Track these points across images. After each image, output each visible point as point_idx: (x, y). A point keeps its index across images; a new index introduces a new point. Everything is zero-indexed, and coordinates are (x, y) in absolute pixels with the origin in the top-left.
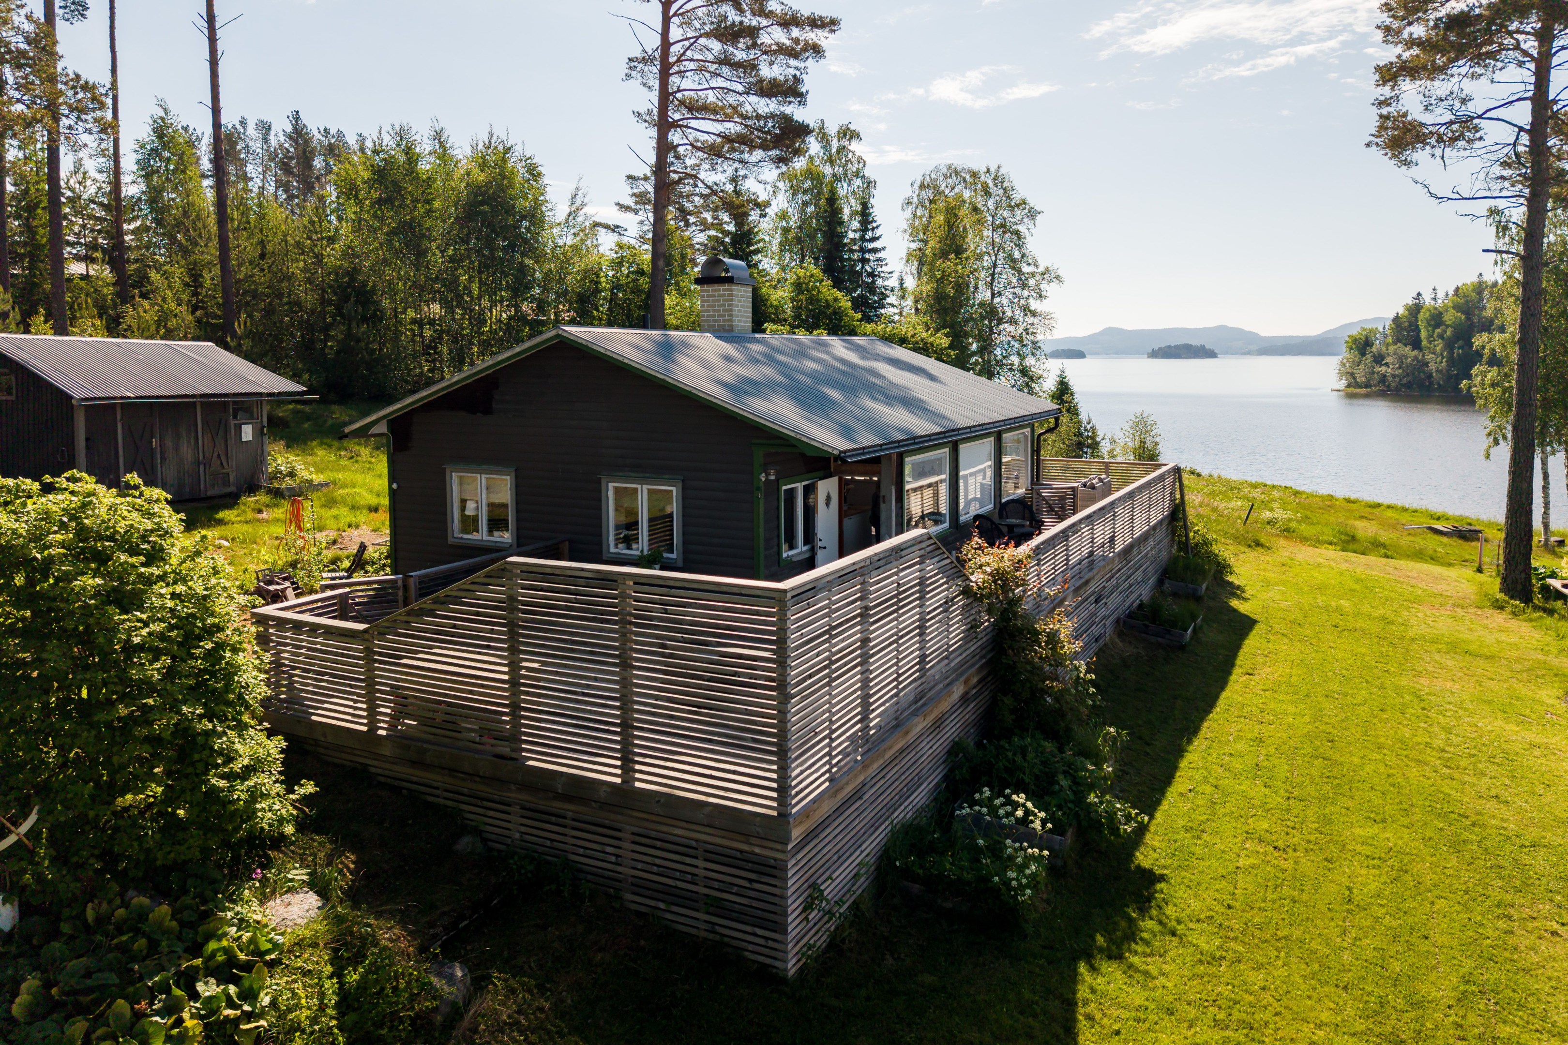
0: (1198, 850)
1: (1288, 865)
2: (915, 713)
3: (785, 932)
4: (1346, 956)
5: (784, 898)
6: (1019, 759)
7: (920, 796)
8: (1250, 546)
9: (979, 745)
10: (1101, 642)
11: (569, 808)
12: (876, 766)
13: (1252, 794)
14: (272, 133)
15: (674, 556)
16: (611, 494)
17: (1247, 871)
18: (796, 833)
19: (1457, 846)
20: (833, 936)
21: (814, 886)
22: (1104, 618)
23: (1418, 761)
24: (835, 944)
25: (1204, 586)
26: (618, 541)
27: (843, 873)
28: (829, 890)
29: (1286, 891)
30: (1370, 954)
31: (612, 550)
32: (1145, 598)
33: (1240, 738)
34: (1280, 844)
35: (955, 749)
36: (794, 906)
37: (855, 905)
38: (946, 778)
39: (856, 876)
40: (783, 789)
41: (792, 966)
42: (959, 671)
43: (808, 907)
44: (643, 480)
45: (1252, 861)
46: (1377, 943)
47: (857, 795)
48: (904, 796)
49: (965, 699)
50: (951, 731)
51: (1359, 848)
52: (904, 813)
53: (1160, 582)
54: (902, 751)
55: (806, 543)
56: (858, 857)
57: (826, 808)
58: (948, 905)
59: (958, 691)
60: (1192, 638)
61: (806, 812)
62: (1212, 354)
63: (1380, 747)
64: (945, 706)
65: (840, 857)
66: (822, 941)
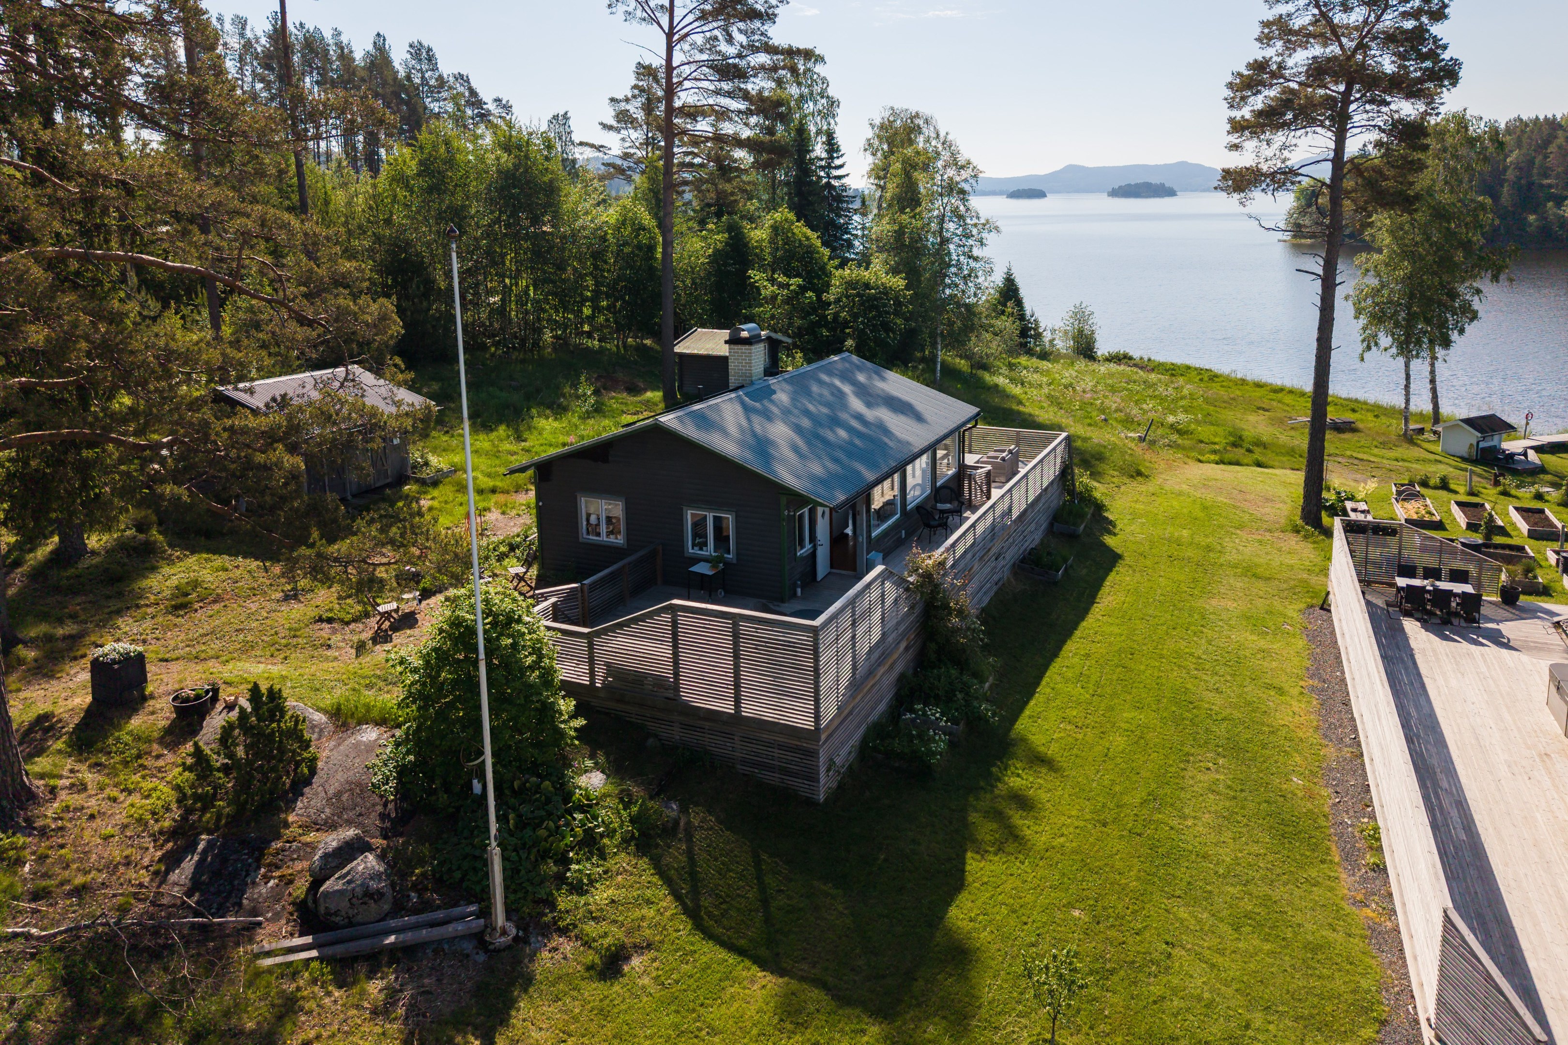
0: (1034, 730)
1: (1080, 736)
2: (879, 665)
3: (818, 782)
4: (1094, 785)
5: (818, 766)
6: (936, 683)
7: (882, 707)
8: (1132, 477)
9: (915, 673)
10: (1000, 583)
11: (707, 725)
12: (859, 697)
13: (1073, 693)
14: (248, 28)
15: (731, 556)
16: (689, 517)
17: (1057, 740)
18: (823, 737)
19: (1178, 721)
20: (840, 783)
21: (831, 760)
22: (1003, 566)
23: (1179, 666)
24: (840, 786)
25: (1082, 527)
26: (693, 546)
27: (843, 752)
28: (838, 761)
29: (1075, 751)
30: (1106, 783)
31: (691, 551)
32: (1037, 541)
33: (1076, 654)
34: (1080, 724)
35: (902, 678)
36: (822, 770)
37: (850, 766)
38: (896, 693)
39: (850, 753)
40: (817, 717)
41: (822, 797)
42: (903, 635)
43: (828, 770)
44: (711, 510)
45: (1062, 735)
46: (1112, 777)
47: (850, 713)
48: (873, 709)
49: (907, 649)
50: (899, 668)
51: (1122, 725)
52: (874, 717)
53: (1051, 525)
54: (872, 686)
55: (811, 542)
56: (851, 743)
57: (836, 723)
58: (897, 765)
59: (903, 645)
60: (1063, 575)
61: (827, 726)
62: (1170, 192)
63: (1162, 656)
64: (895, 656)
65: (843, 744)
66: (834, 785)
